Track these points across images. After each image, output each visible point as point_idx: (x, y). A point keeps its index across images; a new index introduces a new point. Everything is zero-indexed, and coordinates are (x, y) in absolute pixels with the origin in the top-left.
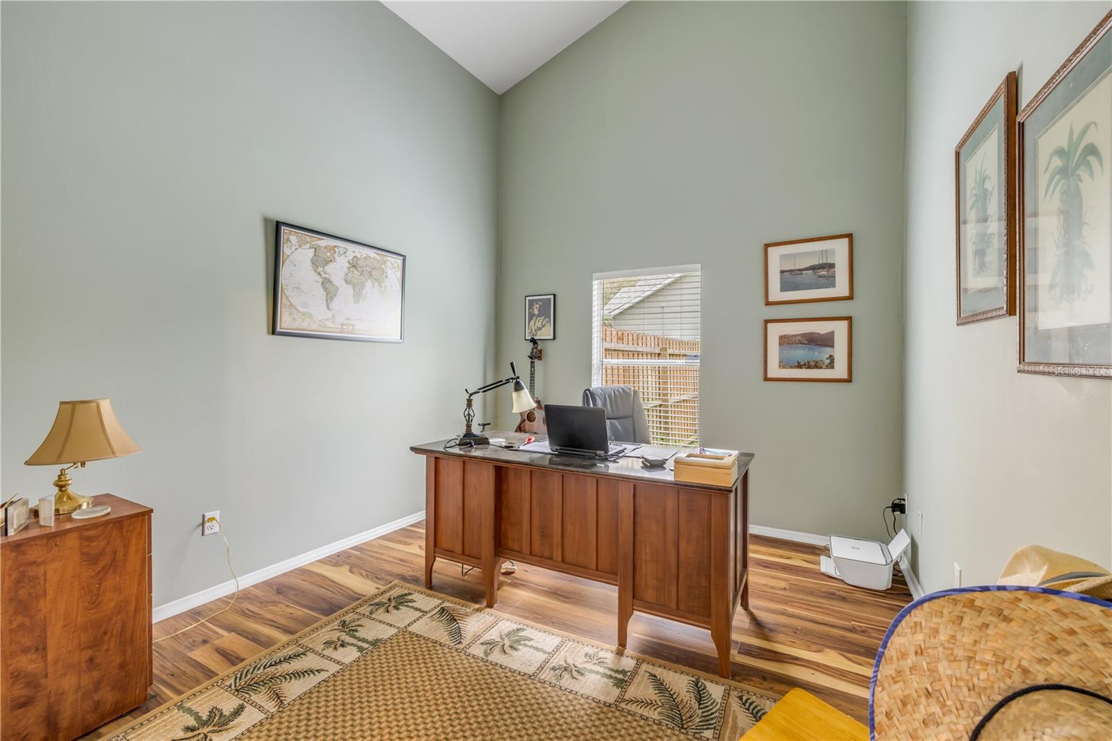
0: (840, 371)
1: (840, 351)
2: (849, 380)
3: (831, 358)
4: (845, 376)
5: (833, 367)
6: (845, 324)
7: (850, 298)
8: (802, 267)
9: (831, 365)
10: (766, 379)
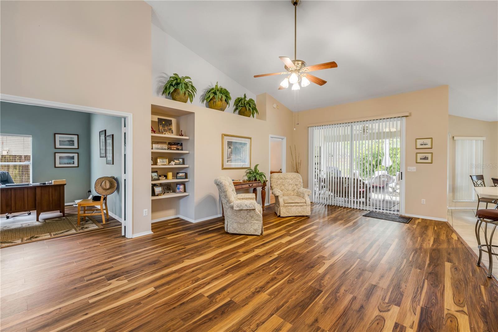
0: (76, 165)
1: (76, 160)
2: (78, 167)
3: (74, 162)
4: (77, 166)
5: (74, 164)
6: (77, 154)
7: (78, 148)
8: (66, 140)
9: (74, 163)
10: (55, 167)
